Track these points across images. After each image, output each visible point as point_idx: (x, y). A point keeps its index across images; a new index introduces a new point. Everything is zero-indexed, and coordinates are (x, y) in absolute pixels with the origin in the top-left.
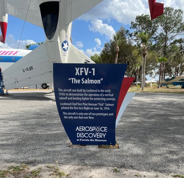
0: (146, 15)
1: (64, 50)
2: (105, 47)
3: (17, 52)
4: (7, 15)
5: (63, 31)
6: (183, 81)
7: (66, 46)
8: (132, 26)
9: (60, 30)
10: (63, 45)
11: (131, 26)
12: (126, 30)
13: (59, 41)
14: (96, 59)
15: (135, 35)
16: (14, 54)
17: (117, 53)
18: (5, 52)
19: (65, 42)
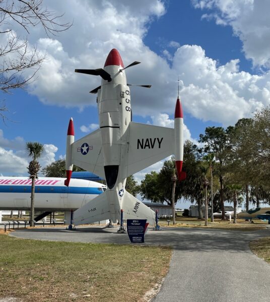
0: (218, 128)
1: (121, 196)
2: (165, 166)
3: (56, 181)
4: (72, 165)
5: (121, 183)
6: (268, 214)
7: (122, 193)
8: (202, 139)
9: (118, 183)
10: (120, 193)
11: (200, 139)
12: (194, 144)
13: (117, 190)
14: (153, 178)
15: (205, 151)
16: (53, 184)
17: (174, 182)
18: (43, 181)
19: (121, 190)
